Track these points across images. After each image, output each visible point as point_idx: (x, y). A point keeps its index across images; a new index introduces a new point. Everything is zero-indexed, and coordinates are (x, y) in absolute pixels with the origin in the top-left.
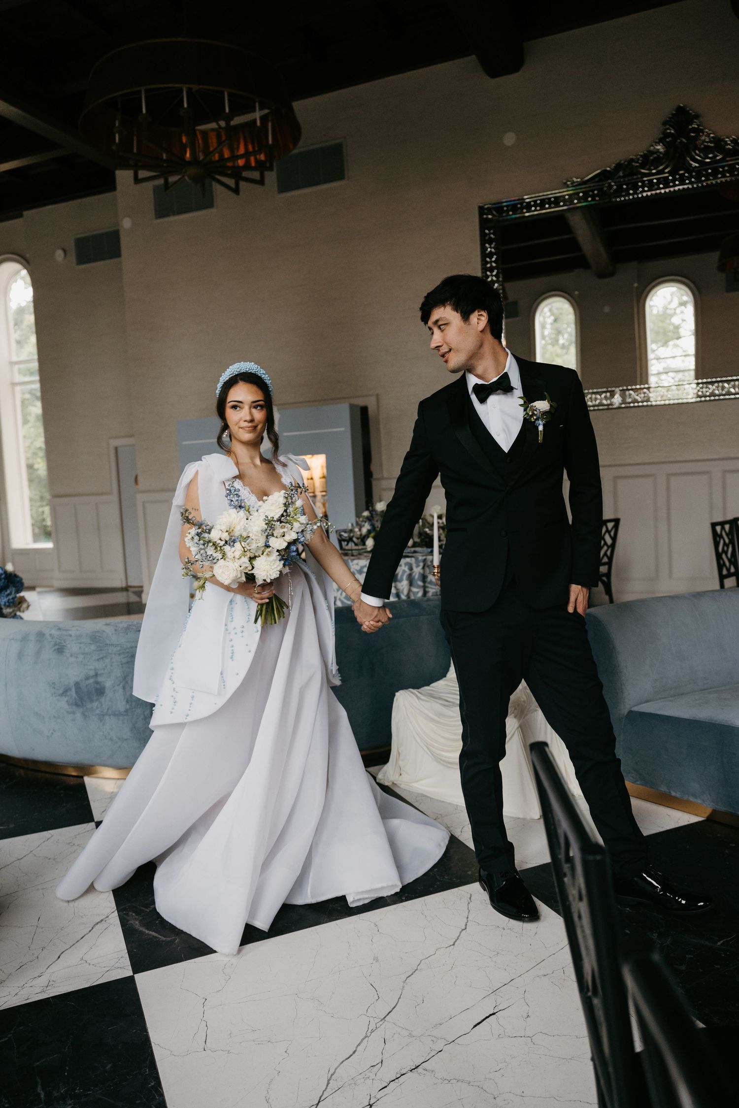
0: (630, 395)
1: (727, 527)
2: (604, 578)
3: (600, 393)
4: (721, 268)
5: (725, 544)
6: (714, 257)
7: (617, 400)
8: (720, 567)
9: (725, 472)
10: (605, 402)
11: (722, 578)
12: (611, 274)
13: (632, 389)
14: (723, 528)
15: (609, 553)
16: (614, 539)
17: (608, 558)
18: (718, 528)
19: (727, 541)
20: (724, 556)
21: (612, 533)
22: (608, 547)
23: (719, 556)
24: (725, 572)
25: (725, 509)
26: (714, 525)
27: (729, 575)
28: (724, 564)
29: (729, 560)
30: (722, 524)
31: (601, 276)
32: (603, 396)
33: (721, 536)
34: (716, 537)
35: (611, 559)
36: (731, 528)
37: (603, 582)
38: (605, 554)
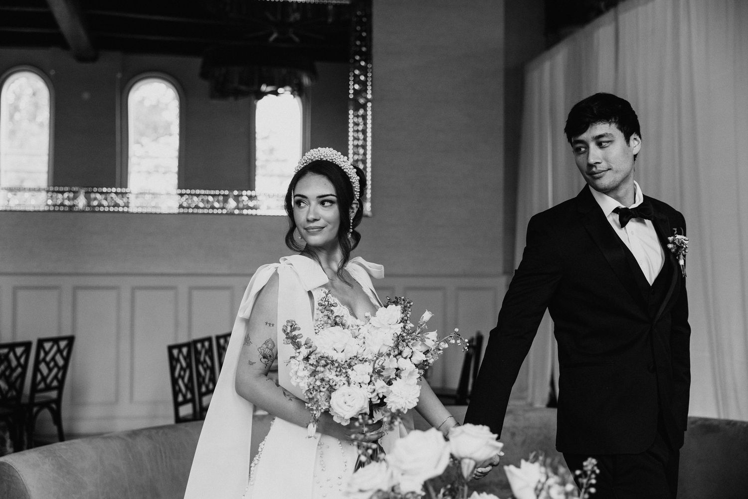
0: (95, 199)
1: (185, 350)
2: (54, 406)
3: (63, 192)
4: (204, 75)
5: (182, 368)
6: (196, 63)
7: (81, 202)
8: (176, 393)
9: (191, 289)
10: (67, 203)
11: (177, 405)
12: (94, 59)
13: (98, 192)
14: (180, 352)
15: (60, 376)
16: (66, 360)
17: (58, 381)
18: (175, 352)
19: (184, 364)
20: (180, 382)
21: (65, 353)
22: (59, 369)
23: (174, 382)
24: (180, 398)
25: (190, 328)
26: (170, 348)
27: (185, 402)
28: (180, 390)
29: (186, 386)
30: (179, 347)
31: (81, 58)
32: (66, 195)
33: (178, 360)
34: (173, 360)
35: (61, 382)
36: (189, 352)
37: (51, 410)
38: (56, 377)
